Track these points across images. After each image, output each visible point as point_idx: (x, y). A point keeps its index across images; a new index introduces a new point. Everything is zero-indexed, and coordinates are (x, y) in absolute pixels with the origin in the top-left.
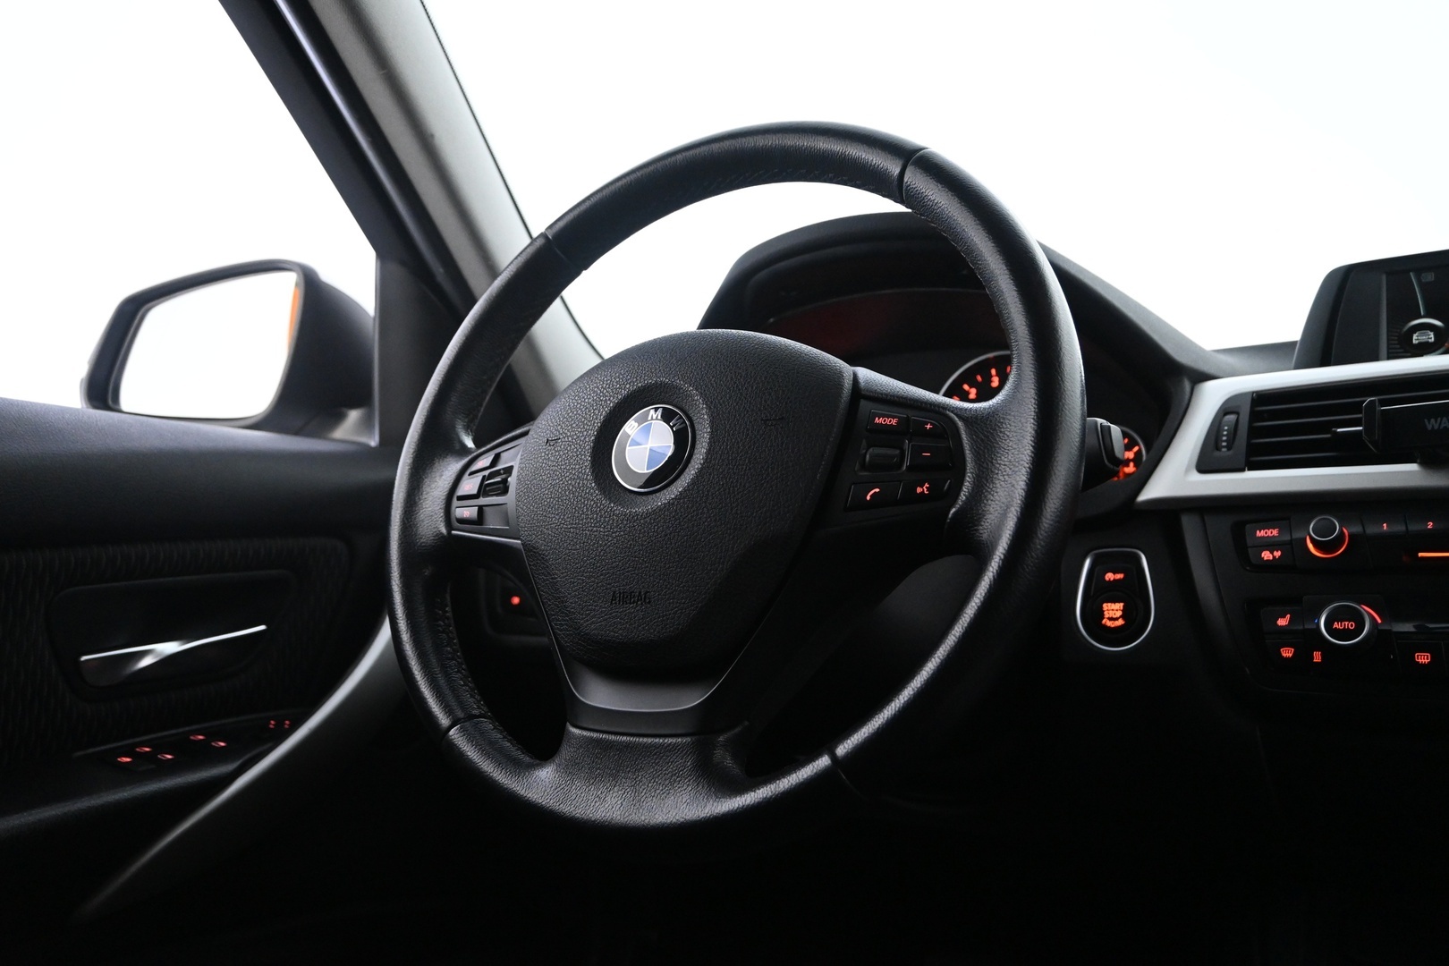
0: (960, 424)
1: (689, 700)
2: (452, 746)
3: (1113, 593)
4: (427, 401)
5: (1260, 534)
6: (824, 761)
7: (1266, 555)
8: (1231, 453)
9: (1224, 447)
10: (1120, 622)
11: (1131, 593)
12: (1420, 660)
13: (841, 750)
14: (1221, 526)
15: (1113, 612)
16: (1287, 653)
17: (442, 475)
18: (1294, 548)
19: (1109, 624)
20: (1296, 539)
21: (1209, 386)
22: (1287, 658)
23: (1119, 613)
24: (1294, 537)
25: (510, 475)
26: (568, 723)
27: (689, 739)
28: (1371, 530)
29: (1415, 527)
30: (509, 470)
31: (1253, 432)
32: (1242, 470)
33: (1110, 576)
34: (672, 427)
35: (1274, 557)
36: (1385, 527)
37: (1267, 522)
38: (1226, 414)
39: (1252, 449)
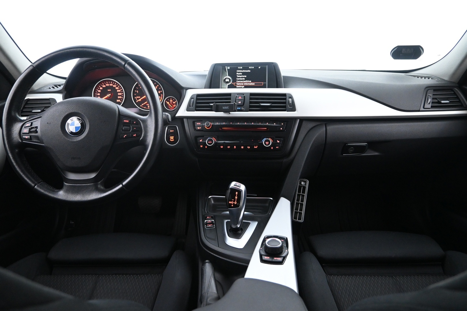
0: (141, 122)
1: (93, 176)
2: (36, 190)
3: (172, 134)
4: (6, 108)
5: (197, 124)
6: (121, 186)
7: (198, 128)
8: (192, 107)
10: (173, 140)
11: (175, 134)
13: (124, 183)
14: (191, 121)
15: (172, 138)
16: (201, 146)
17: (16, 127)
18: (203, 127)
19: (171, 140)
21: (189, 91)
22: (201, 147)
23: (173, 138)
24: (203, 125)
25: (37, 128)
26: (64, 182)
27: (93, 184)
28: (215, 124)
29: (222, 124)
30: (37, 127)
31: (197, 103)
32: (194, 111)
33: (171, 131)
34: (80, 122)
35: (200, 128)
36: (217, 124)
37: (198, 121)
38: (192, 99)
39: (196, 107)
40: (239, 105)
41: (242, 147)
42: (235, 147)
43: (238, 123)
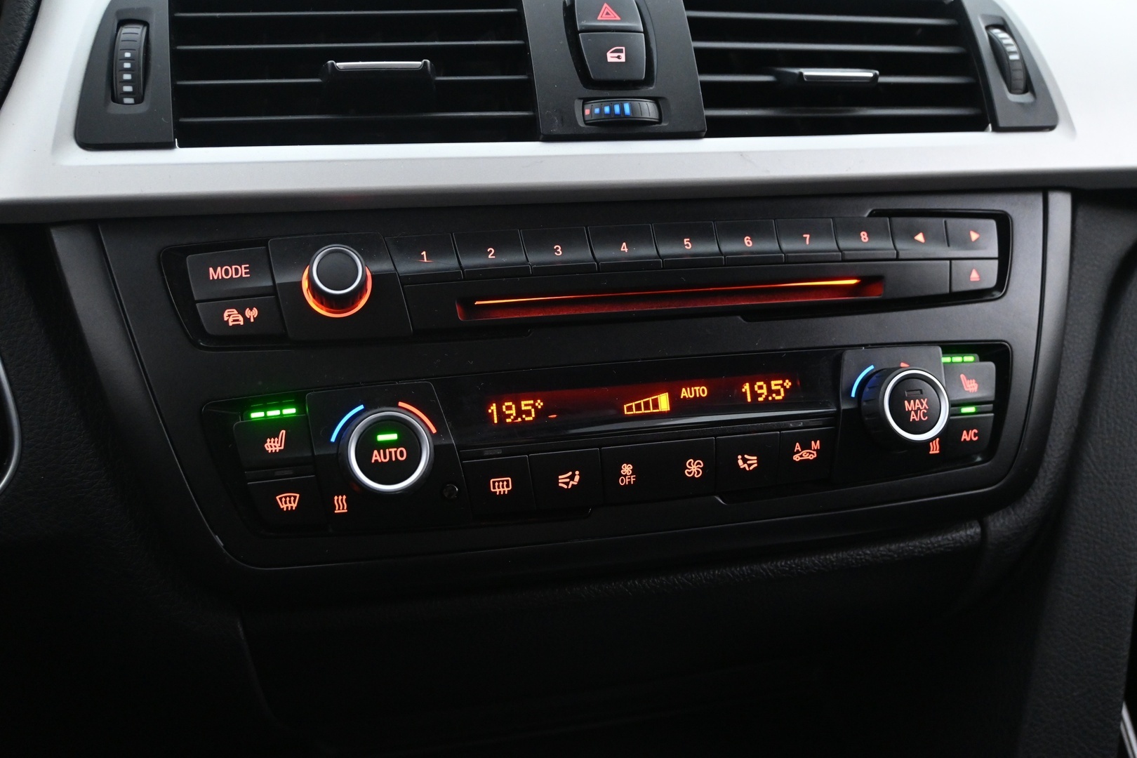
5: (216, 274)
7: (232, 317)
8: (142, 108)
9: (128, 94)
12: (497, 490)
16: (288, 502)
18: (280, 300)
20: (281, 284)
22: (290, 512)
24: (278, 281)
28: (406, 267)
31: (182, 66)
32: (169, 146)
35: (246, 320)
36: (426, 262)
37: (226, 250)
38: (123, 23)
39: (184, 100)
40: (610, 76)
41: (694, 468)
42: (627, 469)
43: (624, 247)
